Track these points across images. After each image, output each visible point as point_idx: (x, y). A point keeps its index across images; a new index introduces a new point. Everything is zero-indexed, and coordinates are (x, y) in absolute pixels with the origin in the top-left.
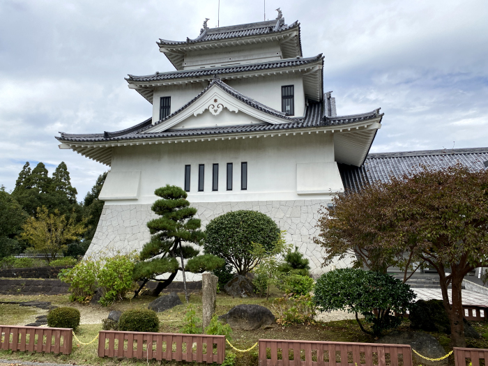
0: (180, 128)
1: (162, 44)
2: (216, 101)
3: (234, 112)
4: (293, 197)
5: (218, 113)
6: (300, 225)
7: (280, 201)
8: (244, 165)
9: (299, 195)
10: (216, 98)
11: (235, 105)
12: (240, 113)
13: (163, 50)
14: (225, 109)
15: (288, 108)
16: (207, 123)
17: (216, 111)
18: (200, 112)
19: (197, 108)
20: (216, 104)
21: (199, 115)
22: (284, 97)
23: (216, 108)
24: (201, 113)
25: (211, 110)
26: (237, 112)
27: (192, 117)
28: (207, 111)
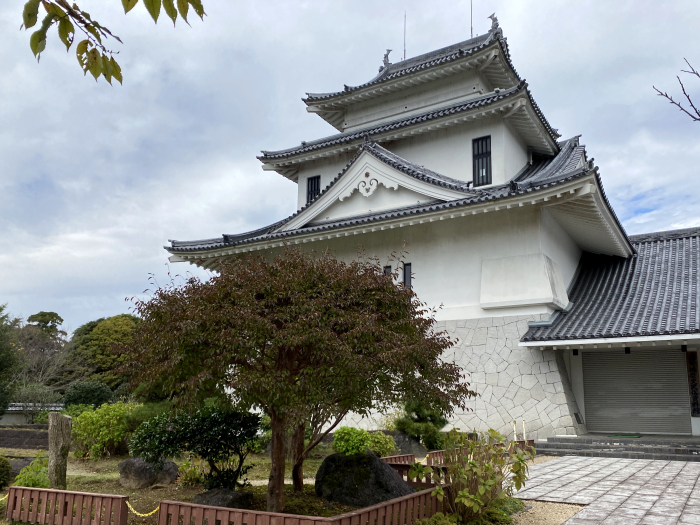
0: (324, 220)
1: (311, 101)
2: (367, 175)
3: (392, 189)
4: (477, 314)
5: (370, 193)
6: (485, 358)
7: (456, 321)
8: (407, 267)
9: (487, 310)
10: (368, 170)
11: (393, 179)
12: (401, 189)
13: (312, 108)
14: (380, 186)
15: (484, 172)
16: (358, 209)
17: (368, 190)
18: (348, 193)
19: (343, 190)
20: (367, 180)
21: (347, 199)
22: (476, 157)
23: (368, 186)
24: (348, 195)
25: (362, 190)
26: (396, 188)
27: (337, 203)
28: (356, 191)
